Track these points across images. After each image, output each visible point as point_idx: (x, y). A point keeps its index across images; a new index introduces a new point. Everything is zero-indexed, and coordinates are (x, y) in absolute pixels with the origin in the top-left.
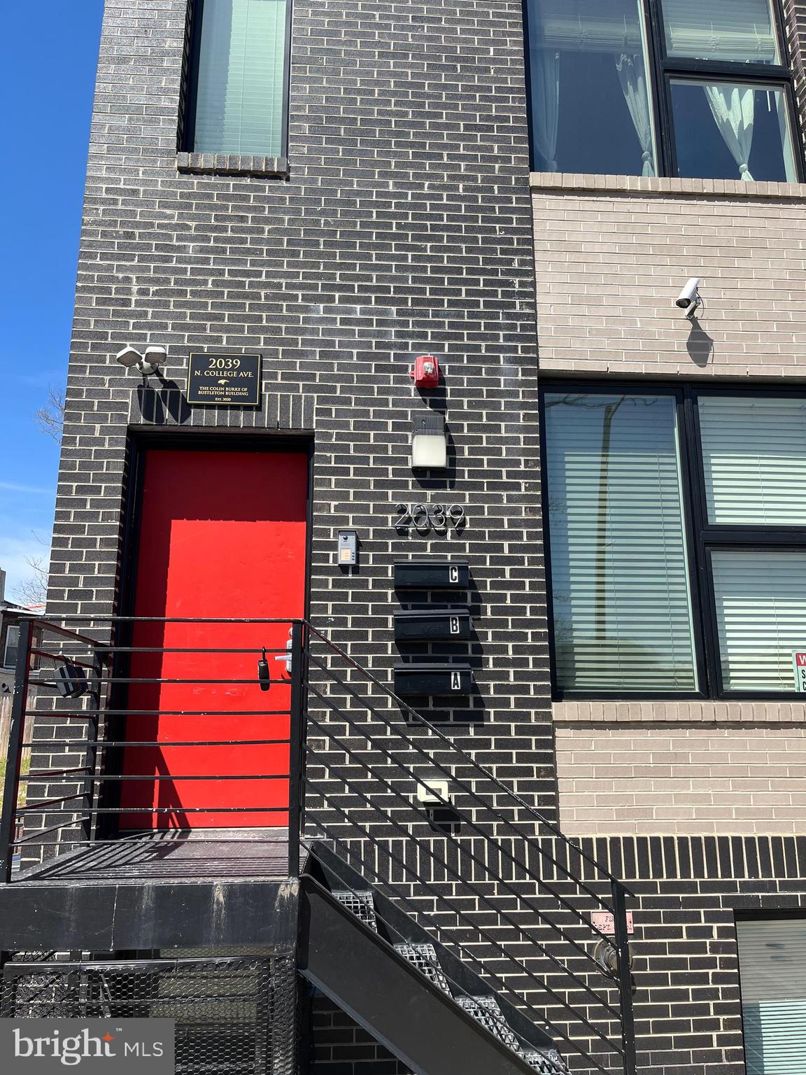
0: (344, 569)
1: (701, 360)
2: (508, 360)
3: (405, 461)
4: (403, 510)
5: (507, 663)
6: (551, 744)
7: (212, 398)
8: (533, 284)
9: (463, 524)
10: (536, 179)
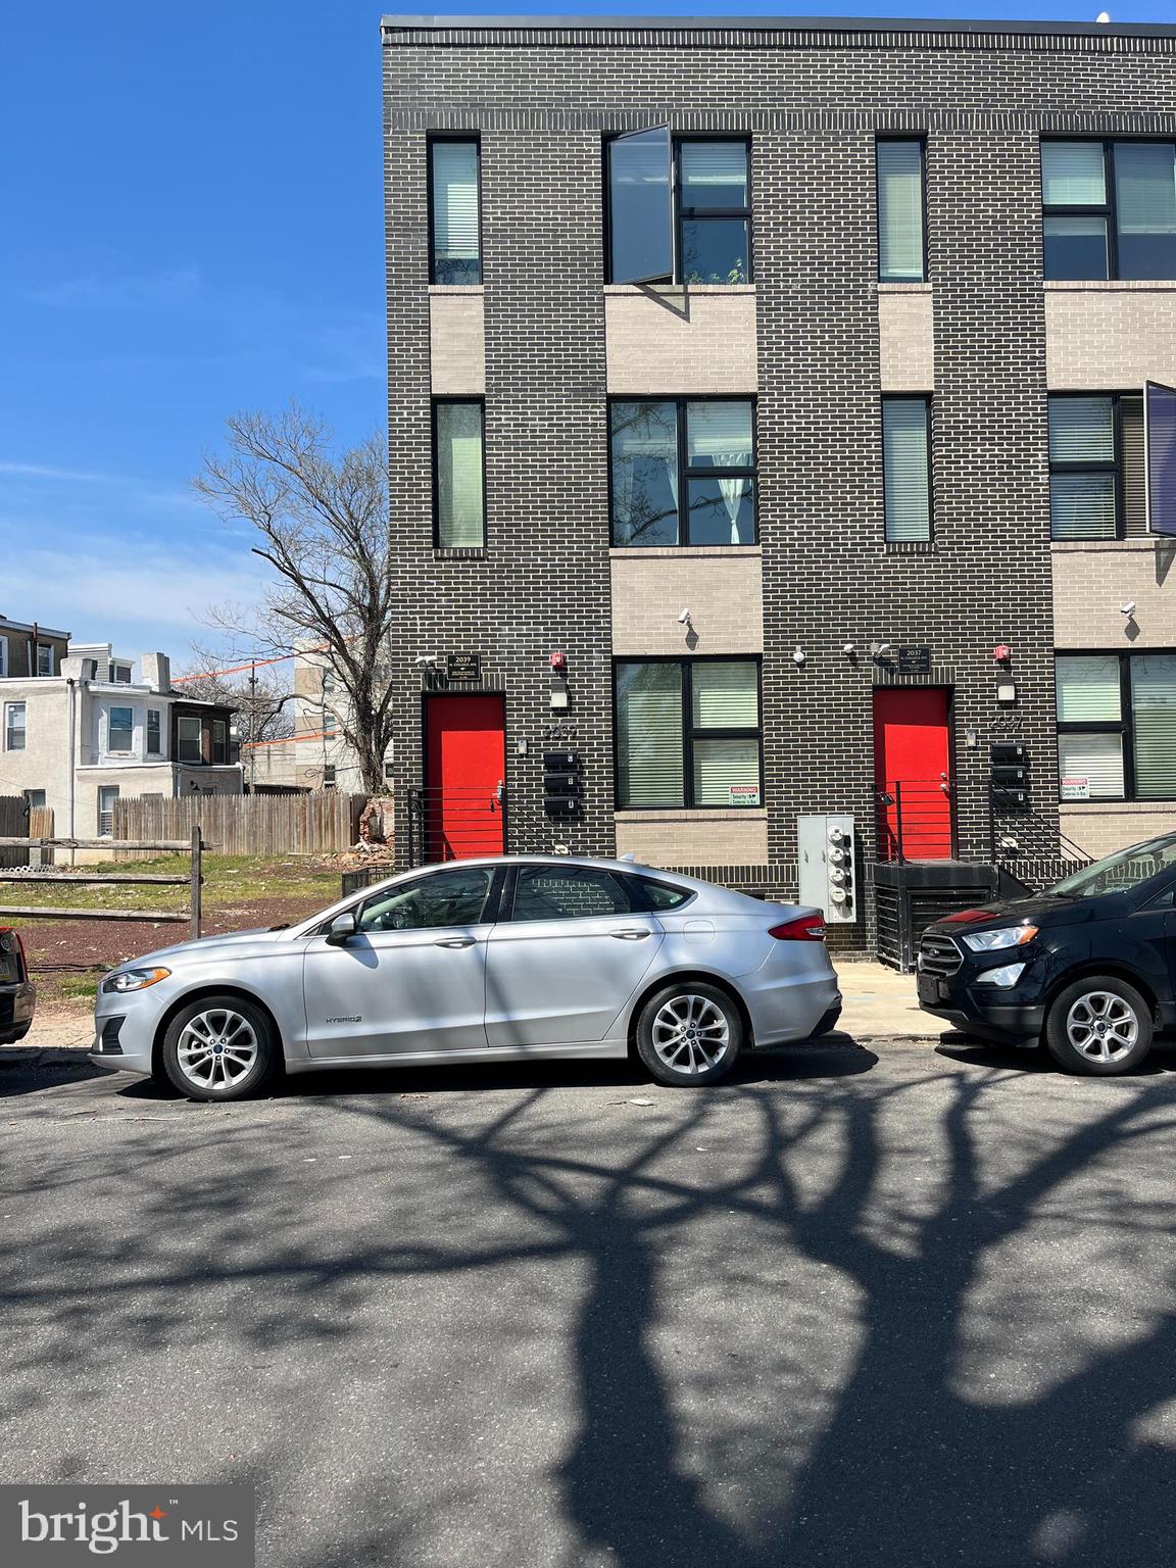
0: (522, 756)
1: (692, 647)
2: (597, 652)
3: (548, 704)
4: (548, 727)
5: (595, 796)
6: (614, 830)
7: (458, 677)
8: (610, 611)
9: (576, 733)
10: (612, 552)
